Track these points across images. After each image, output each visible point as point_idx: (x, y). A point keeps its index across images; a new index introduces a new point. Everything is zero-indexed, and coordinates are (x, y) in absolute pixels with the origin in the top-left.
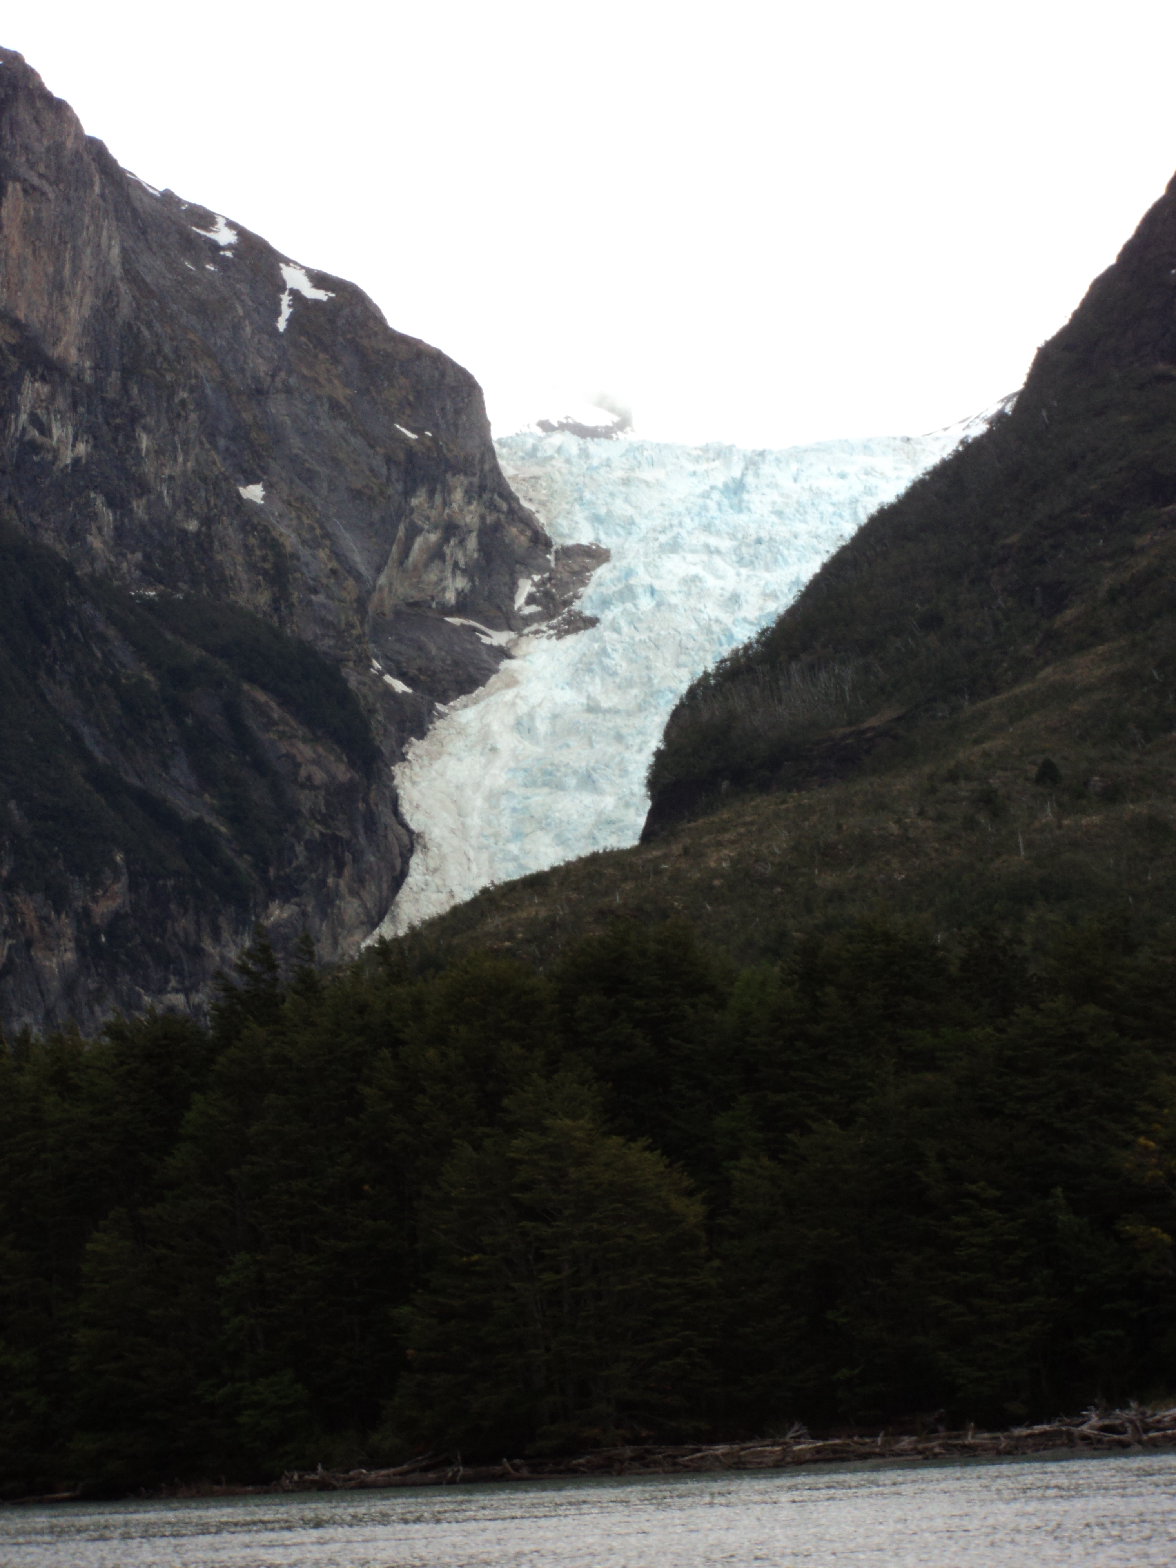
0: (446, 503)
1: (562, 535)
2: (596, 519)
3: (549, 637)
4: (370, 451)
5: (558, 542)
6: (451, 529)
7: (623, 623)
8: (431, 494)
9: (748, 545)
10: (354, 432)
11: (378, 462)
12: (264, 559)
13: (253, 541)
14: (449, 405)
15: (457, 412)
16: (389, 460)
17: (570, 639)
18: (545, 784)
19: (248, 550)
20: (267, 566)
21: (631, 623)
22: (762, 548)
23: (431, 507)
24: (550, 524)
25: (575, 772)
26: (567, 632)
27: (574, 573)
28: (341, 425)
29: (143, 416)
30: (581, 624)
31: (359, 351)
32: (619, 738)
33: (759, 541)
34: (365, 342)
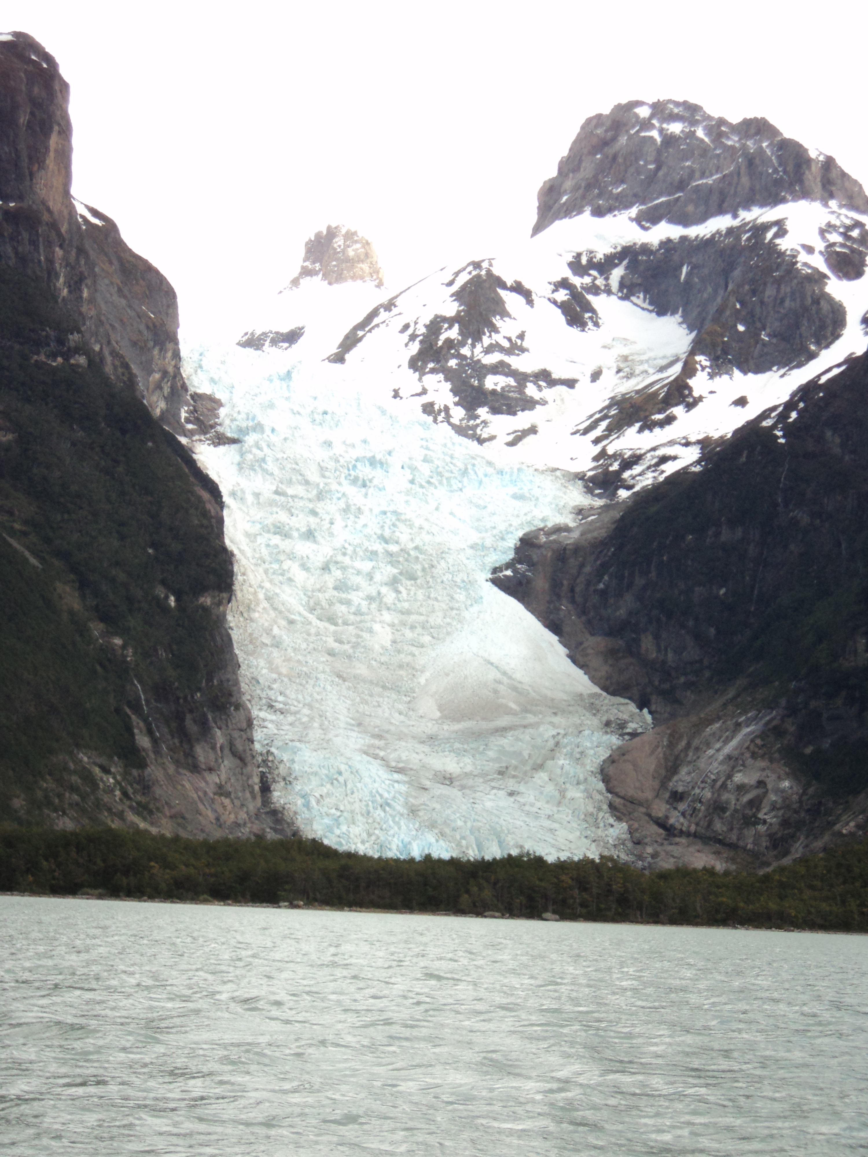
0: (164, 358)
1: (194, 386)
2: (212, 380)
3: (209, 445)
4: (139, 320)
5: (192, 390)
6: (165, 373)
7: (263, 445)
8: (161, 350)
9: (319, 414)
10: (130, 307)
11: (142, 327)
12: (123, 374)
13: (117, 363)
14: (165, 302)
15: (168, 306)
16: (148, 327)
17: (222, 449)
18: (275, 533)
19: (115, 368)
20: (125, 379)
21: (269, 446)
22: (328, 417)
23: (159, 359)
24: (188, 379)
25: (298, 530)
26: (219, 444)
27: (209, 410)
28: (124, 302)
29: (86, 278)
30: (226, 441)
31: (120, 260)
32: (314, 513)
33: (325, 413)
34: (122, 255)
